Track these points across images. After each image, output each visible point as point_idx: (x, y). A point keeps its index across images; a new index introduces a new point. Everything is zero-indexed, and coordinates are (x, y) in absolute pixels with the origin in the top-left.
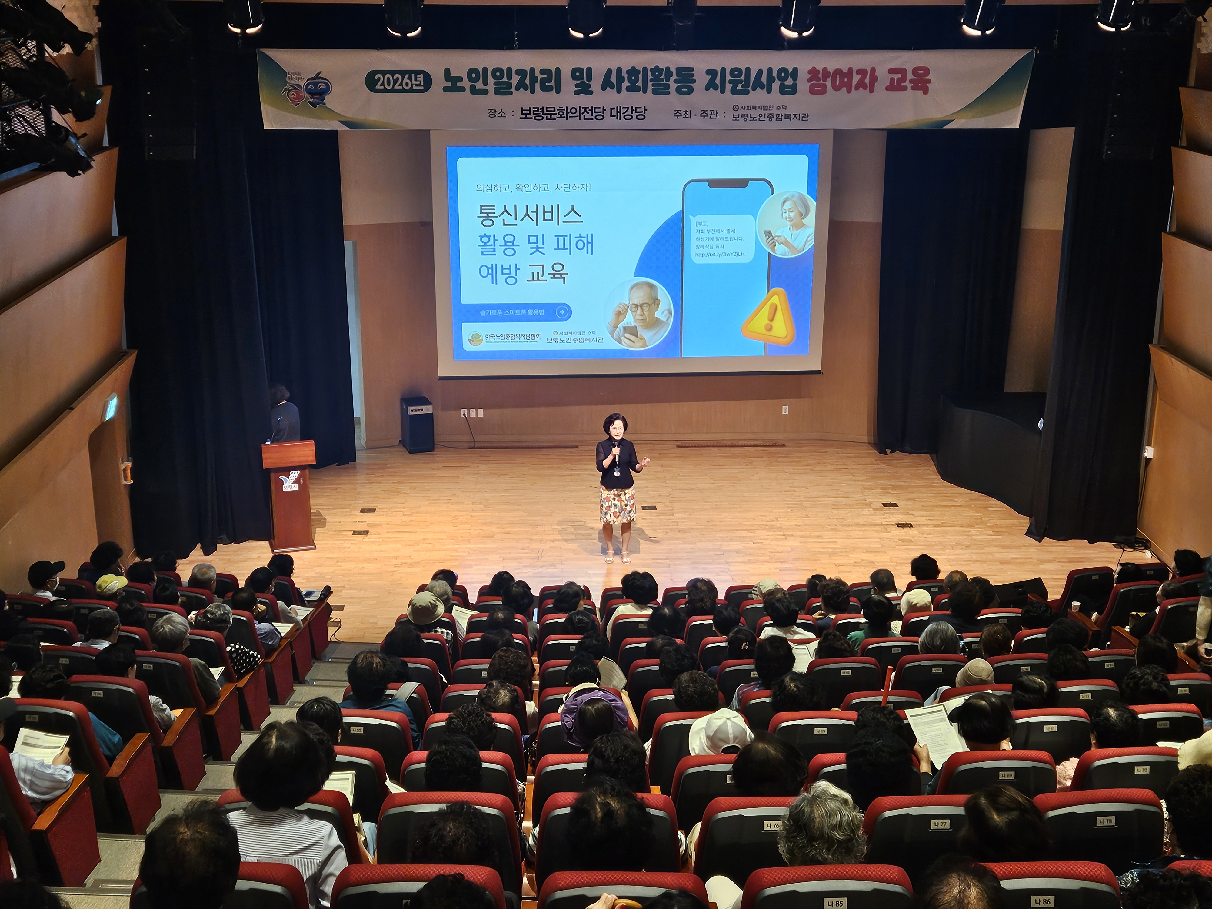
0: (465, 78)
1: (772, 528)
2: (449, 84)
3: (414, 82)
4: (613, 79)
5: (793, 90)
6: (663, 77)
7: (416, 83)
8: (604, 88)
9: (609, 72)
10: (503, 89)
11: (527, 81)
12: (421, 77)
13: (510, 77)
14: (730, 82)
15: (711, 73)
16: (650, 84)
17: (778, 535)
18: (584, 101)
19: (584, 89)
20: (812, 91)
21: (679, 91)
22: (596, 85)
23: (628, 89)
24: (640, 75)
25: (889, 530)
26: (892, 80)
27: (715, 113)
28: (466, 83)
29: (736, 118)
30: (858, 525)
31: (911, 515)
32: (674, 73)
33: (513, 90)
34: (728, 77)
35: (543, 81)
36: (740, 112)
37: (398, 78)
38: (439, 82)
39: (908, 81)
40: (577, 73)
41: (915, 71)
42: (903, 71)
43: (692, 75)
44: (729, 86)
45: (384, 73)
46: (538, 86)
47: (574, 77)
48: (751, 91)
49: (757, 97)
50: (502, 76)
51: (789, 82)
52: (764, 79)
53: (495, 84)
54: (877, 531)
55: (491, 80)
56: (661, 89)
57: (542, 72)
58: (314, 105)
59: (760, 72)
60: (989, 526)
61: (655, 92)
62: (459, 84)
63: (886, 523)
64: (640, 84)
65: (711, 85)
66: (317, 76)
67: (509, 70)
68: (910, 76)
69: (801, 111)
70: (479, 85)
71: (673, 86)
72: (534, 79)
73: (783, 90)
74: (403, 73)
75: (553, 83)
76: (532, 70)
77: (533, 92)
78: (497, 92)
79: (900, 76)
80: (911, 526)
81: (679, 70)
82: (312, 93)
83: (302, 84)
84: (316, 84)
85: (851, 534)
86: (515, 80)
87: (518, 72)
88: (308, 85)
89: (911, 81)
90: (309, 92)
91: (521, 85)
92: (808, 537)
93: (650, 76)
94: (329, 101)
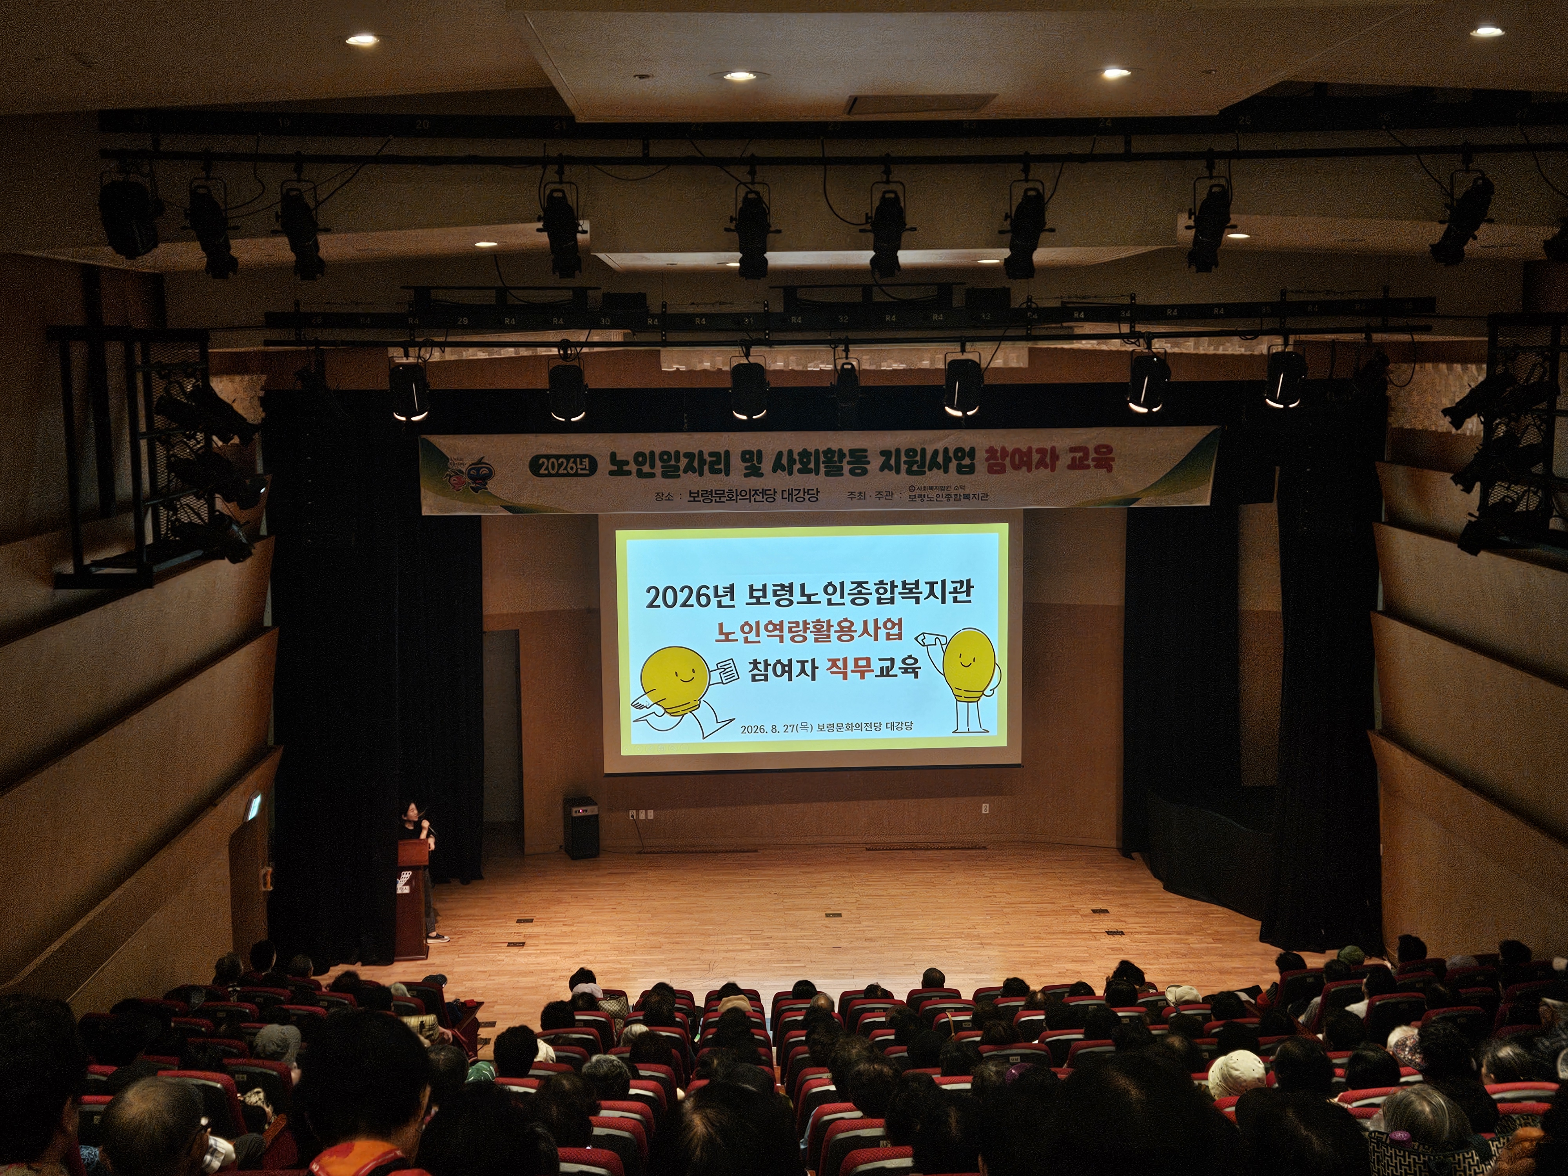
0: (632, 462)
1: (968, 936)
2: (615, 468)
3: (579, 466)
4: (784, 461)
5: (971, 469)
6: (836, 459)
7: (581, 467)
8: (774, 470)
9: (780, 454)
10: (670, 472)
11: (696, 464)
12: (586, 461)
13: (678, 460)
14: (905, 462)
15: (886, 453)
16: (822, 466)
17: (974, 943)
18: (754, 482)
19: (754, 471)
20: (991, 470)
21: (852, 472)
22: (767, 466)
23: (800, 471)
24: (812, 458)
25: (1098, 937)
26: (1074, 459)
27: (890, 494)
28: (633, 467)
29: (912, 499)
30: (1063, 932)
31: (1122, 921)
32: (847, 454)
33: (681, 473)
34: (903, 458)
35: (712, 464)
36: (917, 493)
37: (562, 462)
38: (605, 465)
39: (1090, 458)
40: (747, 456)
41: (1097, 449)
42: (1084, 450)
43: (866, 457)
44: (904, 467)
45: (548, 457)
46: (706, 468)
47: (744, 460)
48: (928, 473)
49: (935, 477)
50: (670, 459)
51: (967, 461)
52: (940, 459)
53: (662, 467)
54: (1084, 939)
55: (658, 464)
56: (834, 471)
57: (711, 454)
58: (476, 490)
59: (936, 452)
60: (1209, 934)
61: (827, 474)
62: (626, 468)
63: (1095, 931)
64: (812, 466)
65: (885, 467)
66: (480, 461)
67: (677, 453)
68: (1092, 455)
69: (980, 491)
70: (646, 469)
71: (846, 468)
72: (702, 462)
73: (960, 470)
74: (568, 457)
75: (722, 466)
76: (701, 453)
77: (701, 474)
78: (665, 475)
79: (1081, 454)
80: (1122, 933)
81: (852, 452)
82: (474, 479)
83: (464, 469)
84: (478, 470)
85: (1057, 942)
86: (683, 462)
87: (687, 455)
88: (471, 469)
89: (1093, 460)
90: (471, 477)
91: (689, 468)
92: (1008, 945)
93: (822, 458)
94: (491, 485)
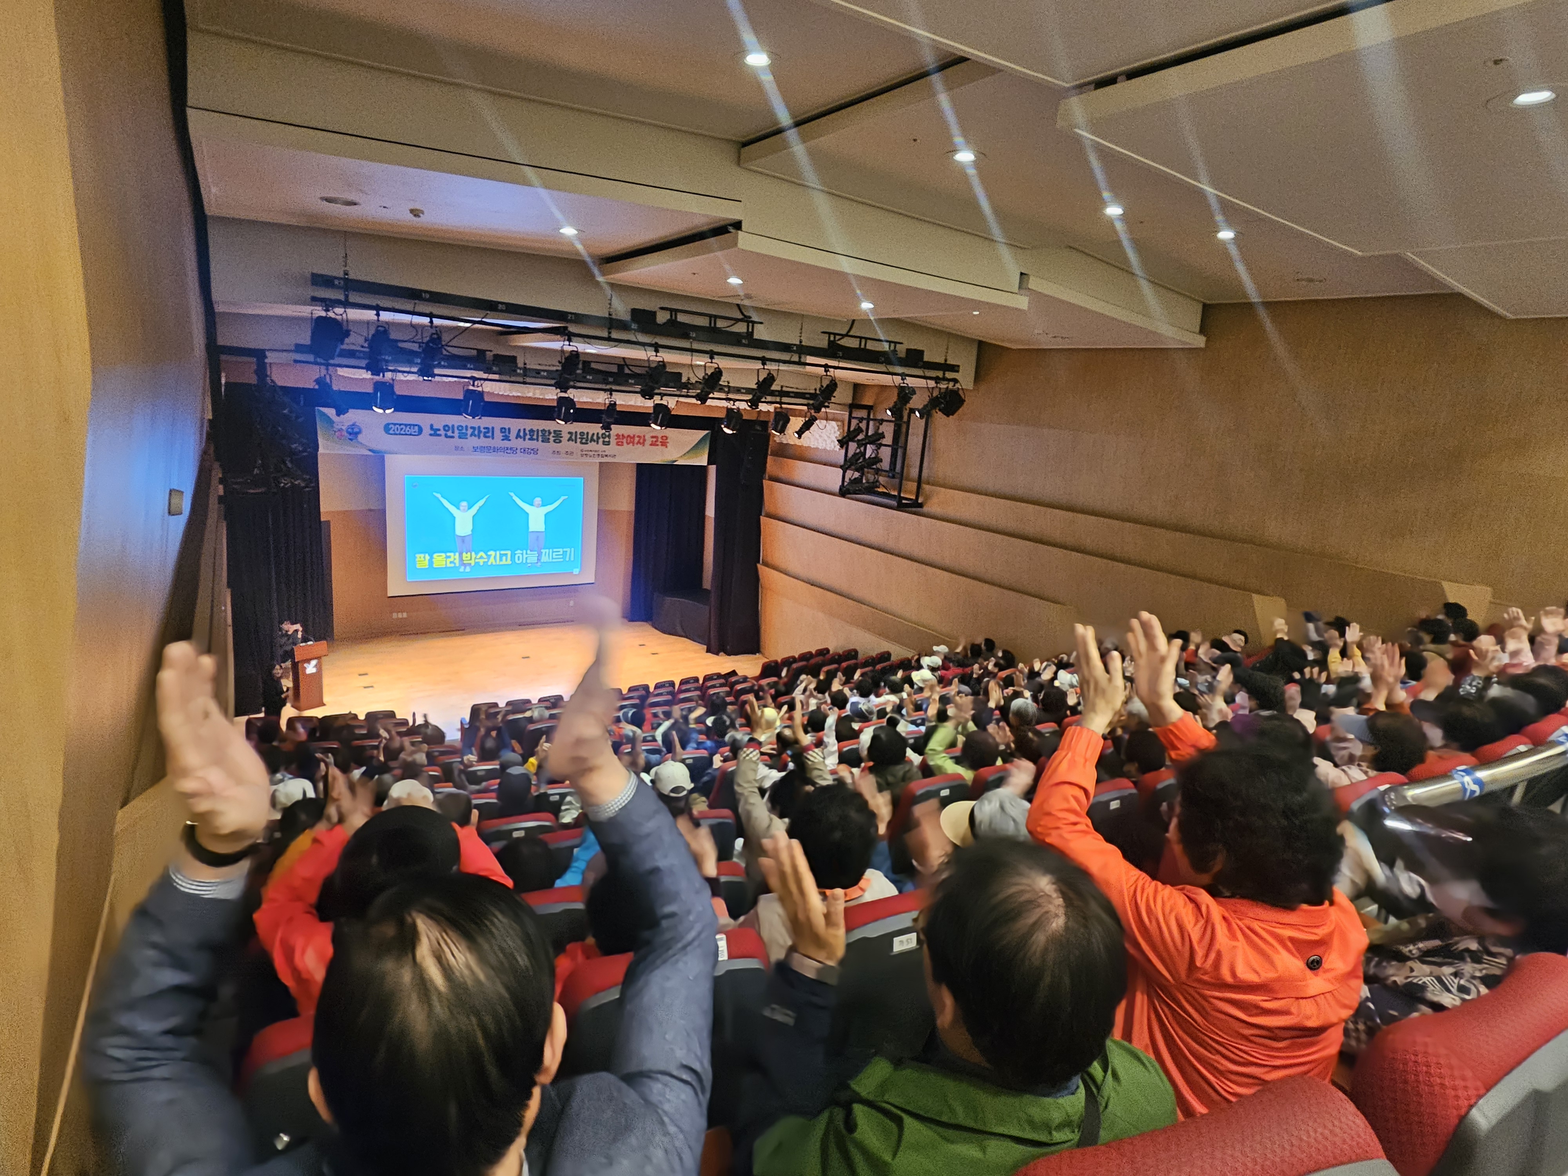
0: (442, 429)
2: (433, 432)
4: (522, 434)
5: (608, 443)
6: (546, 434)
8: (516, 438)
9: (519, 430)
10: (462, 436)
11: (476, 433)
12: (416, 428)
13: (467, 430)
14: (580, 438)
15: (570, 433)
16: (540, 437)
18: (506, 444)
19: (506, 438)
20: (618, 444)
21: (554, 441)
22: (513, 435)
23: (529, 439)
24: (536, 433)
26: (652, 441)
27: (572, 453)
28: (442, 432)
29: (582, 456)
32: (553, 433)
33: (468, 437)
34: (579, 436)
36: (586, 453)
38: (427, 430)
40: (503, 430)
41: (662, 437)
42: (657, 436)
43: (561, 434)
44: (579, 440)
46: (482, 435)
47: (501, 432)
48: (588, 443)
49: (592, 446)
50: (462, 429)
51: (607, 439)
52: (595, 438)
53: (459, 433)
55: (456, 432)
56: (546, 440)
57: (484, 428)
58: (351, 440)
59: (593, 434)
61: (543, 441)
62: (438, 432)
64: (535, 437)
65: (570, 439)
66: (352, 424)
67: (467, 427)
68: (660, 439)
69: (612, 453)
70: (450, 433)
71: (552, 439)
72: (480, 432)
73: (604, 443)
75: (490, 434)
76: (479, 427)
77: (479, 437)
78: (460, 437)
79: (655, 439)
81: (556, 431)
82: (350, 434)
83: (344, 428)
84: (352, 430)
86: (470, 431)
87: (472, 428)
88: (347, 429)
89: (660, 441)
90: (348, 433)
91: (472, 435)
93: (540, 434)
94: (360, 437)
